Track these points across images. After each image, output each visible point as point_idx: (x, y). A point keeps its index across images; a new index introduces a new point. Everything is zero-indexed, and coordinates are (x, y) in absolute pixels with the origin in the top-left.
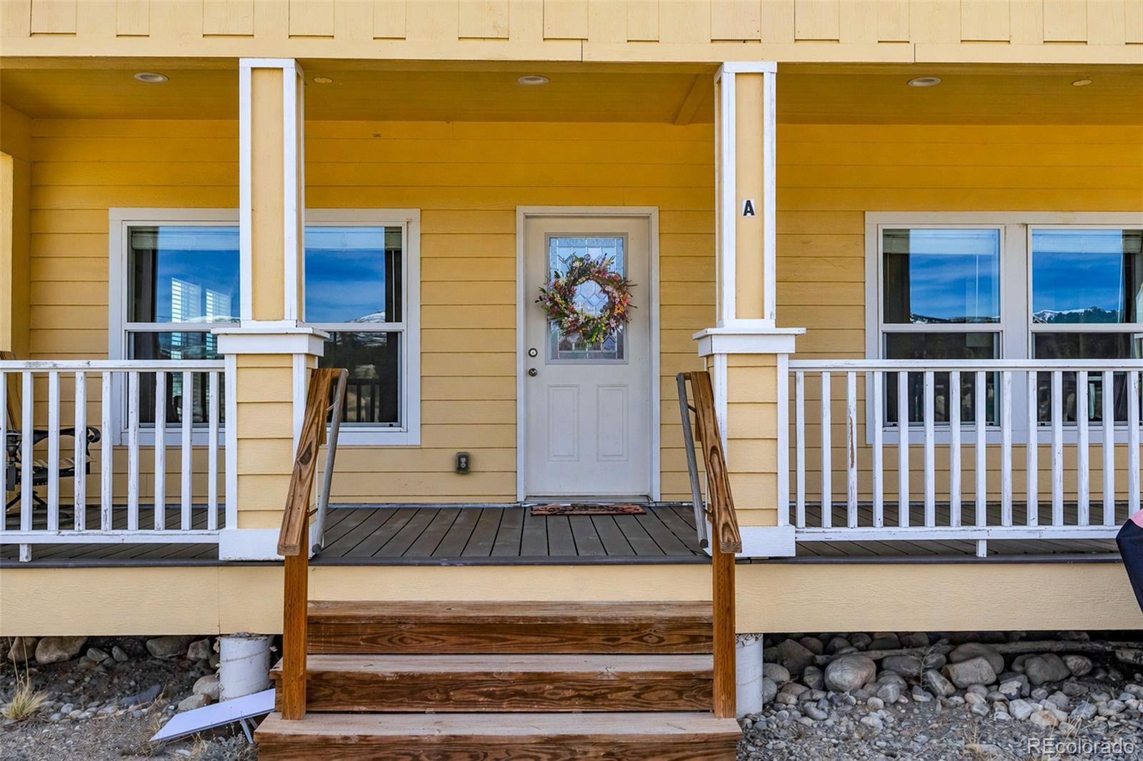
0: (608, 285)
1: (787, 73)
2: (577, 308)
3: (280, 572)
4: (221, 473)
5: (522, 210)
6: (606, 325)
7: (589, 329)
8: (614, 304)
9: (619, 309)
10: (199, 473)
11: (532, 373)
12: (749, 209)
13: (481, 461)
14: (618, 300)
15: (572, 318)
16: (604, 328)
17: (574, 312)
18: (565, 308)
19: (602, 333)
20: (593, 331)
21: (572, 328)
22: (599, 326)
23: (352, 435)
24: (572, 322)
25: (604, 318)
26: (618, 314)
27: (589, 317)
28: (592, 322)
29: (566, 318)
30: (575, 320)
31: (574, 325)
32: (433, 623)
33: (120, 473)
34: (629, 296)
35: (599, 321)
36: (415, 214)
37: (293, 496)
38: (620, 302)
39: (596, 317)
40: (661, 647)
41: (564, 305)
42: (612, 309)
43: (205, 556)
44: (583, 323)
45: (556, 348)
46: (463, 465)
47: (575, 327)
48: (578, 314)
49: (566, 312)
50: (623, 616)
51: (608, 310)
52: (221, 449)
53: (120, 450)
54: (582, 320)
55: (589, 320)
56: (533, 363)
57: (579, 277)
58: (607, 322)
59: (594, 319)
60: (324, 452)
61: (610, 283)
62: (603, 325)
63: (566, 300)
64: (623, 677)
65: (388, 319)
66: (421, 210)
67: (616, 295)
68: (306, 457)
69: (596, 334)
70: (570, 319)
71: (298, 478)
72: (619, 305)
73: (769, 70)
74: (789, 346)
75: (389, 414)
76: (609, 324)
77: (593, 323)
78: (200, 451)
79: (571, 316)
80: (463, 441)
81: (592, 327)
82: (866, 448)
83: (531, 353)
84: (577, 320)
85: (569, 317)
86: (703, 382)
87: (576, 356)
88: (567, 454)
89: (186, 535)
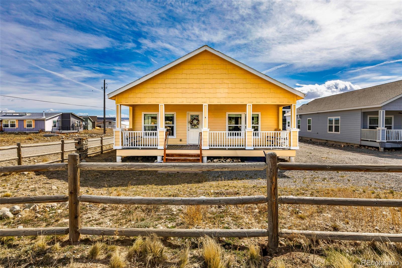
1: (209, 105)
3: (164, 150)
4: (158, 141)
5: (187, 112)
10: (156, 141)
11: (189, 130)
12: (205, 118)
13: (183, 140)
18: (192, 123)
23: (170, 137)
31: (193, 125)
32: (176, 155)
33: (144, 141)
34: (199, 122)
37: (165, 143)
40: (196, 157)
43: (156, 149)
45: (191, 127)
46: (181, 140)
50: (193, 154)
52: (158, 138)
53: (144, 138)
56: (189, 129)
60: (167, 139)
64: (192, 159)
65: (172, 124)
66: (176, 112)
68: (165, 140)
71: (165, 142)
73: (207, 105)
74: (209, 130)
75: (173, 134)
78: (156, 139)
80: (181, 138)
82: (226, 139)
83: (188, 128)
86: (201, 133)
87: (193, 128)
89: (154, 147)
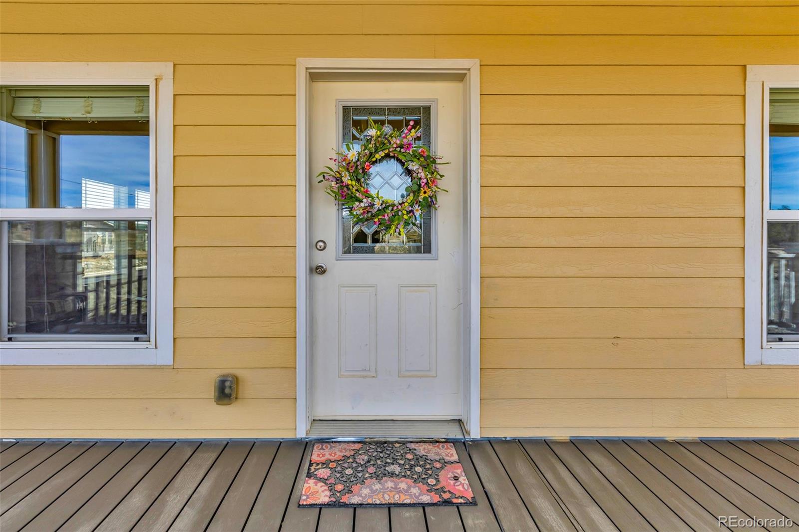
0: (412, 161)
2: (373, 192)
5: (304, 64)
6: (408, 212)
7: (386, 218)
8: (420, 186)
9: (425, 192)
11: (319, 270)
13: (251, 384)
14: (425, 181)
15: (365, 202)
16: (406, 217)
17: (367, 195)
18: (357, 190)
19: (402, 223)
20: (391, 221)
21: (366, 216)
22: (400, 213)
24: (366, 207)
25: (406, 204)
26: (425, 198)
27: (387, 202)
28: (390, 208)
29: (357, 203)
30: (369, 206)
31: (368, 212)
34: (438, 177)
35: (400, 207)
36: (166, 69)
38: (427, 183)
39: (396, 203)
41: (355, 188)
42: (416, 193)
44: (379, 210)
45: (349, 240)
46: (227, 391)
47: (369, 215)
48: (373, 198)
49: (357, 195)
51: (412, 194)
54: (377, 205)
55: (386, 206)
56: (321, 259)
57: (376, 151)
58: (410, 209)
59: (393, 205)
61: (415, 160)
62: (405, 212)
63: (358, 180)
66: (175, 65)
67: (422, 175)
69: (395, 223)
70: (362, 205)
72: (426, 188)
76: (412, 211)
77: (392, 210)
79: (365, 200)
81: (390, 215)
83: (318, 246)
84: (372, 205)
85: (361, 201)
87: (372, 251)
88: (361, 369)
